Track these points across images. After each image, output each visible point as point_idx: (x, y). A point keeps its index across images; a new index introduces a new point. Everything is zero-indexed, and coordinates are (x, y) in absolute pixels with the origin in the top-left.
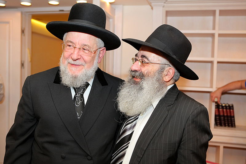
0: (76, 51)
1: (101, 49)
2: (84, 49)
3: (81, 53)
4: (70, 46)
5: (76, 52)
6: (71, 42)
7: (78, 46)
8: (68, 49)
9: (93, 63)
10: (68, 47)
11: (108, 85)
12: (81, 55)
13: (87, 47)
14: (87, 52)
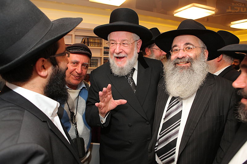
0: (118, 46)
1: (138, 42)
2: (124, 44)
3: (122, 47)
4: (113, 43)
5: (118, 48)
6: (113, 40)
7: (119, 43)
8: (112, 46)
9: (133, 53)
10: (112, 45)
11: (149, 67)
12: (122, 49)
13: (126, 42)
14: (126, 45)
